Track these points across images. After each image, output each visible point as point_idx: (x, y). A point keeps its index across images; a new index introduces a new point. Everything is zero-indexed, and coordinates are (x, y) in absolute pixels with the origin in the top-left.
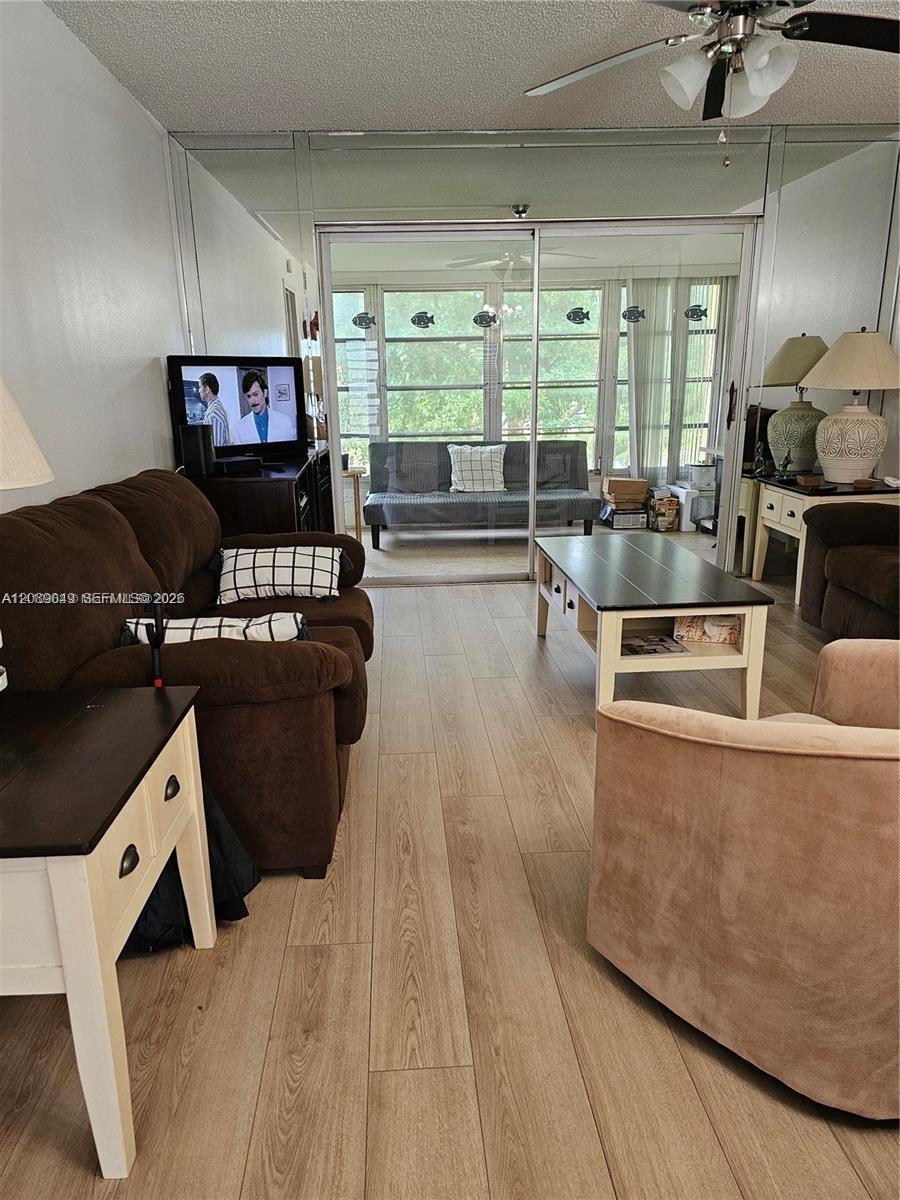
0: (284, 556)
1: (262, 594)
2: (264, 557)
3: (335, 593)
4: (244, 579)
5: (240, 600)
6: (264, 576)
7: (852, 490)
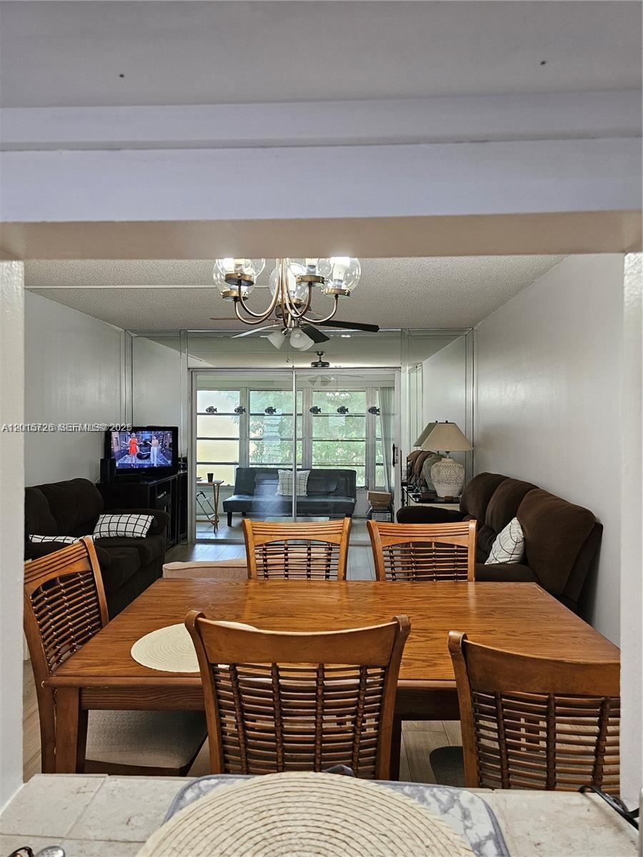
0: (124, 518)
1: (112, 535)
2: (115, 518)
3: (144, 536)
4: (105, 528)
5: (101, 538)
6: (113, 527)
7: (444, 501)
